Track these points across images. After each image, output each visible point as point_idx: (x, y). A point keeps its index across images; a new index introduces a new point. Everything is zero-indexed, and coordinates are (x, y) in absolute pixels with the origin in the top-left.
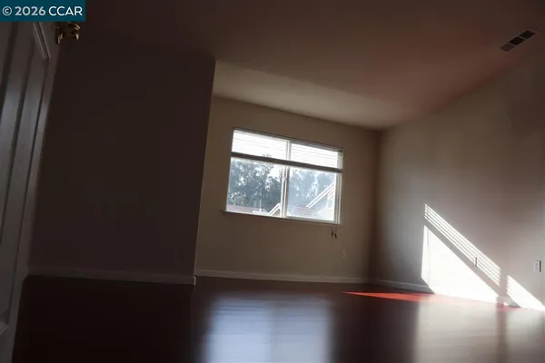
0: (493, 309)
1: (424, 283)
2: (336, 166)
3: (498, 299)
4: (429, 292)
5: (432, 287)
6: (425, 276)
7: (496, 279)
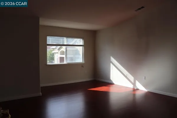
0: (132, 89)
1: (111, 81)
2: (82, 44)
3: (133, 87)
4: (113, 84)
5: (114, 82)
6: (111, 78)
7: (133, 81)
